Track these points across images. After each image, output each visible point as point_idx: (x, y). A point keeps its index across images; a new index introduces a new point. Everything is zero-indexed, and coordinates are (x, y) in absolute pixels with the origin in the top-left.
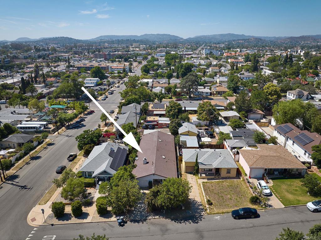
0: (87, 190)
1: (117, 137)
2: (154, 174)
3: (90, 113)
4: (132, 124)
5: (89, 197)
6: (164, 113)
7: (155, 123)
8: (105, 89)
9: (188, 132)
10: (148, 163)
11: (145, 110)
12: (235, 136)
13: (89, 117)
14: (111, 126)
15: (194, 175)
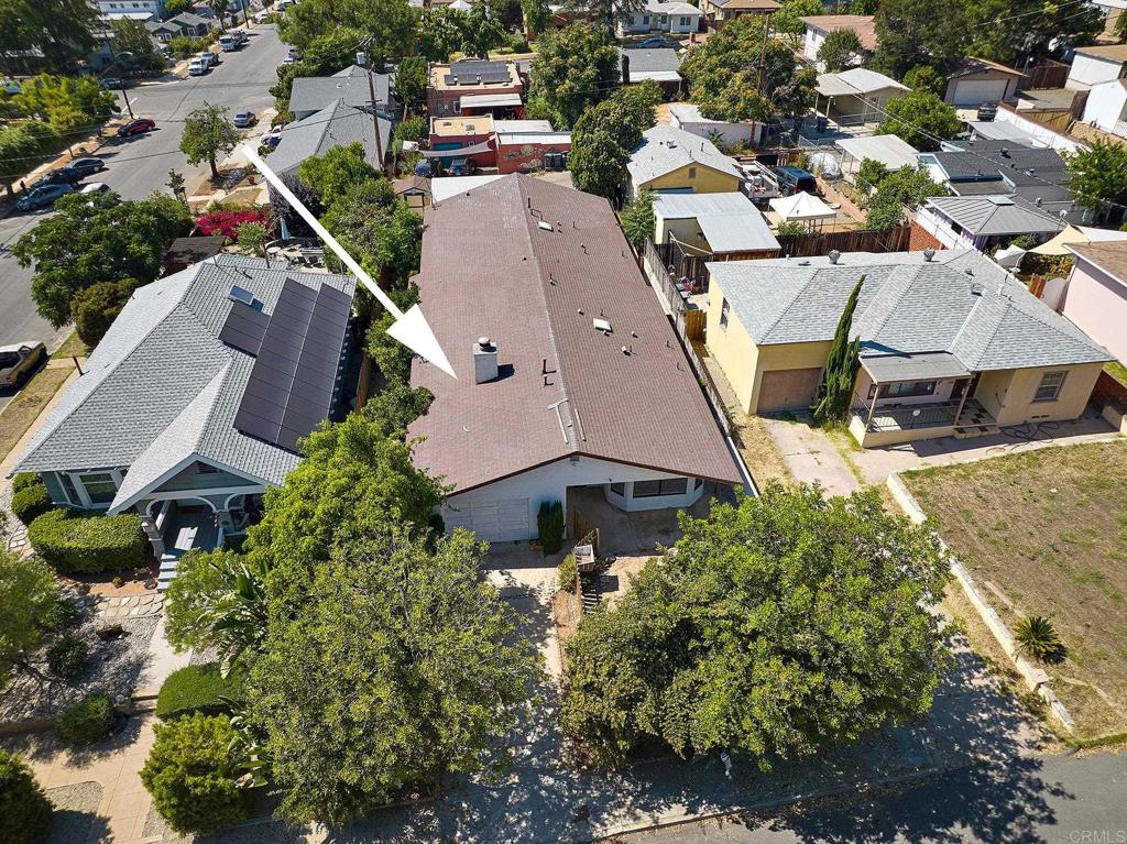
0: (92, 603)
1: (278, 233)
2: (574, 456)
3: (134, 133)
4: (358, 151)
5: (110, 669)
6: (514, 100)
7: (483, 148)
8: (202, 30)
9: (692, 173)
10: (506, 371)
11: (412, 90)
12: (960, 175)
13: (127, 150)
14: (246, 181)
15: (815, 423)
